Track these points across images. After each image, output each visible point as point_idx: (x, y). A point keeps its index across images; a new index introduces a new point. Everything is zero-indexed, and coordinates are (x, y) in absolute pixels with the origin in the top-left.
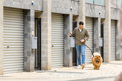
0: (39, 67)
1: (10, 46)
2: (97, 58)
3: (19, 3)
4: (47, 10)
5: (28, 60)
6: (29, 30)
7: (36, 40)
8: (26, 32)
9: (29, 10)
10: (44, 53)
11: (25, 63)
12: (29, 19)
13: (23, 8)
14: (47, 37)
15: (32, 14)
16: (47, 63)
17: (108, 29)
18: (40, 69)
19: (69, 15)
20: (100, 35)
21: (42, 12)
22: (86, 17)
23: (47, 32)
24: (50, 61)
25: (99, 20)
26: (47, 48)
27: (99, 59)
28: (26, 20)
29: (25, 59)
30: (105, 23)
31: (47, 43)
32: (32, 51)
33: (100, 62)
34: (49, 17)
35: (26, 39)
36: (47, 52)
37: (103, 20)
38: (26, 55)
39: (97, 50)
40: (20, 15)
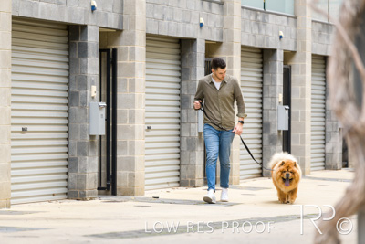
0: (109, 185)
1: (29, 128)
2: (288, 167)
3: (54, 7)
4: (133, 25)
5: (80, 167)
6: (83, 83)
7: (103, 112)
8: (74, 89)
9: (84, 27)
10: (124, 147)
11: (72, 175)
12: (83, 52)
13: (66, 20)
14: (133, 102)
15: (92, 39)
16: (132, 176)
17: (303, 82)
18: (114, 193)
19: (195, 40)
20: (280, 98)
21: (119, 32)
22: (243, 47)
23: (133, 88)
24: (140, 170)
25: (280, 56)
26: (133, 133)
27: (293, 172)
28: (75, 55)
29: (71, 164)
30: (295, 63)
31: (132, 120)
32: (92, 143)
33: (294, 181)
34: (140, 45)
35: (74, 109)
36: (133, 144)
37: (289, 56)
38: (74, 153)
39: (272, 141)
40: (58, 39)
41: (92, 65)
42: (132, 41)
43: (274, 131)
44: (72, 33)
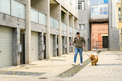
3: (37, 29)
4: (48, 32)
6: (41, 42)
9: (41, 33)
12: (41, 37)
13: (39, 31)
15: (42, 34)
18: (46, 59)
21: (46, 33)
23: (48, 42)
25: (65, 37)
28: (40, 37)
38: (40, 53)
39: (64, 49)
40: (37, 34)
41: (43, 39)
42: (48, 35)
43: (65, 48)
44: (39, 33)
